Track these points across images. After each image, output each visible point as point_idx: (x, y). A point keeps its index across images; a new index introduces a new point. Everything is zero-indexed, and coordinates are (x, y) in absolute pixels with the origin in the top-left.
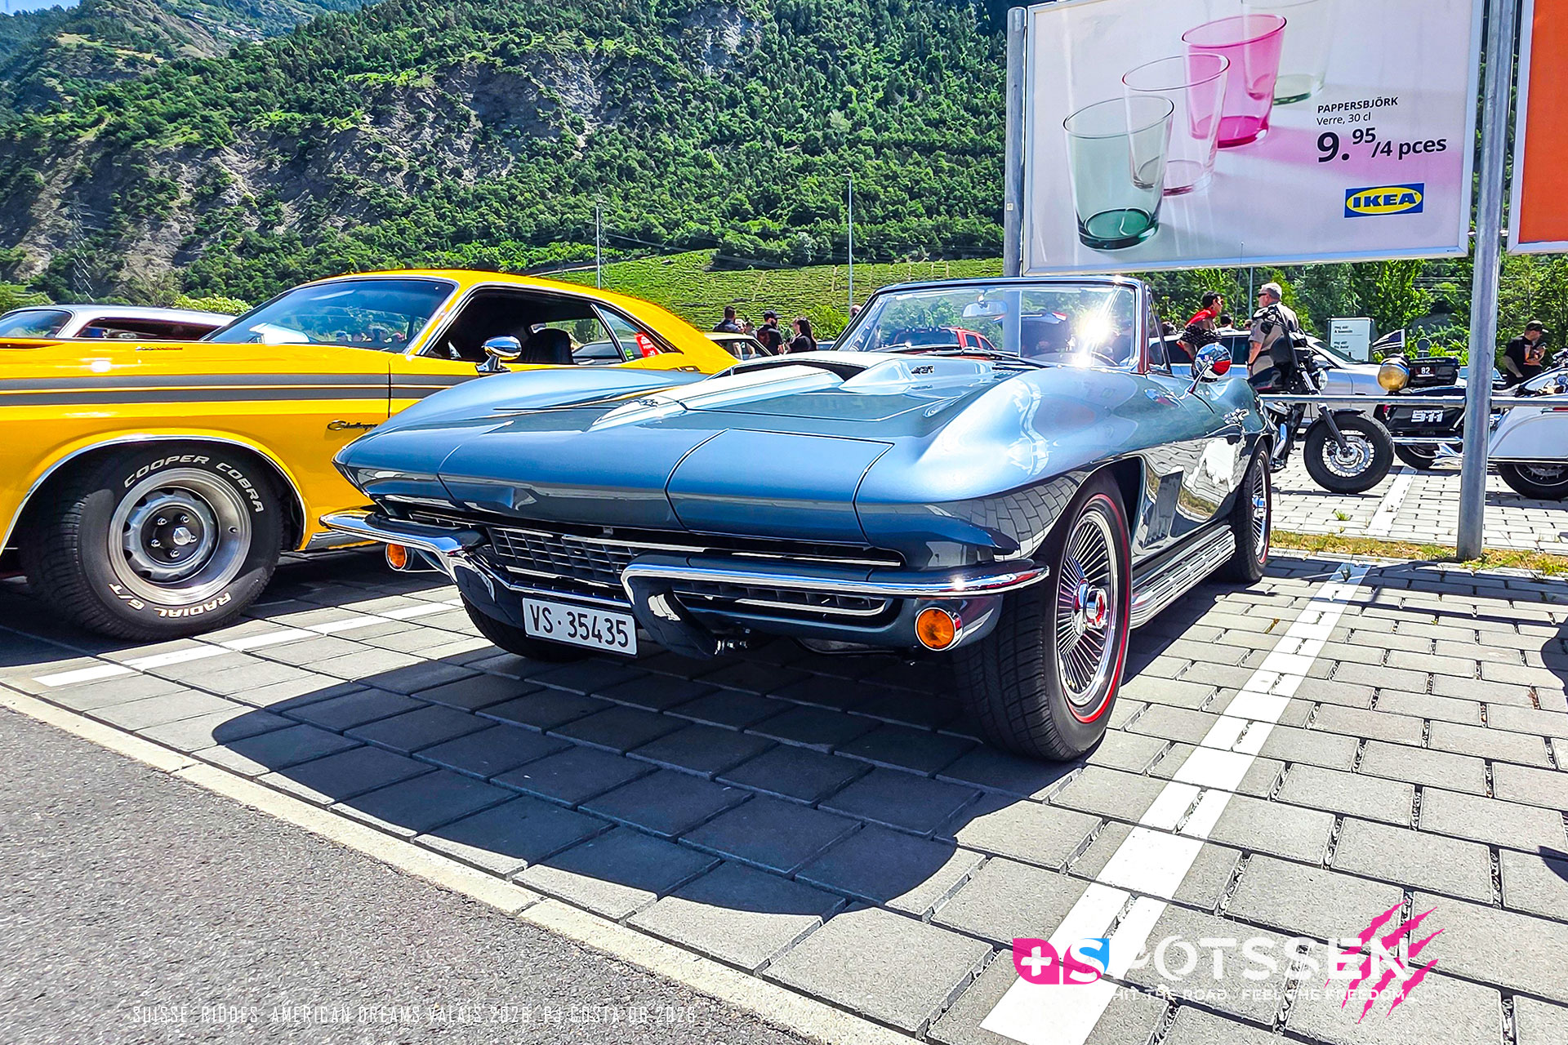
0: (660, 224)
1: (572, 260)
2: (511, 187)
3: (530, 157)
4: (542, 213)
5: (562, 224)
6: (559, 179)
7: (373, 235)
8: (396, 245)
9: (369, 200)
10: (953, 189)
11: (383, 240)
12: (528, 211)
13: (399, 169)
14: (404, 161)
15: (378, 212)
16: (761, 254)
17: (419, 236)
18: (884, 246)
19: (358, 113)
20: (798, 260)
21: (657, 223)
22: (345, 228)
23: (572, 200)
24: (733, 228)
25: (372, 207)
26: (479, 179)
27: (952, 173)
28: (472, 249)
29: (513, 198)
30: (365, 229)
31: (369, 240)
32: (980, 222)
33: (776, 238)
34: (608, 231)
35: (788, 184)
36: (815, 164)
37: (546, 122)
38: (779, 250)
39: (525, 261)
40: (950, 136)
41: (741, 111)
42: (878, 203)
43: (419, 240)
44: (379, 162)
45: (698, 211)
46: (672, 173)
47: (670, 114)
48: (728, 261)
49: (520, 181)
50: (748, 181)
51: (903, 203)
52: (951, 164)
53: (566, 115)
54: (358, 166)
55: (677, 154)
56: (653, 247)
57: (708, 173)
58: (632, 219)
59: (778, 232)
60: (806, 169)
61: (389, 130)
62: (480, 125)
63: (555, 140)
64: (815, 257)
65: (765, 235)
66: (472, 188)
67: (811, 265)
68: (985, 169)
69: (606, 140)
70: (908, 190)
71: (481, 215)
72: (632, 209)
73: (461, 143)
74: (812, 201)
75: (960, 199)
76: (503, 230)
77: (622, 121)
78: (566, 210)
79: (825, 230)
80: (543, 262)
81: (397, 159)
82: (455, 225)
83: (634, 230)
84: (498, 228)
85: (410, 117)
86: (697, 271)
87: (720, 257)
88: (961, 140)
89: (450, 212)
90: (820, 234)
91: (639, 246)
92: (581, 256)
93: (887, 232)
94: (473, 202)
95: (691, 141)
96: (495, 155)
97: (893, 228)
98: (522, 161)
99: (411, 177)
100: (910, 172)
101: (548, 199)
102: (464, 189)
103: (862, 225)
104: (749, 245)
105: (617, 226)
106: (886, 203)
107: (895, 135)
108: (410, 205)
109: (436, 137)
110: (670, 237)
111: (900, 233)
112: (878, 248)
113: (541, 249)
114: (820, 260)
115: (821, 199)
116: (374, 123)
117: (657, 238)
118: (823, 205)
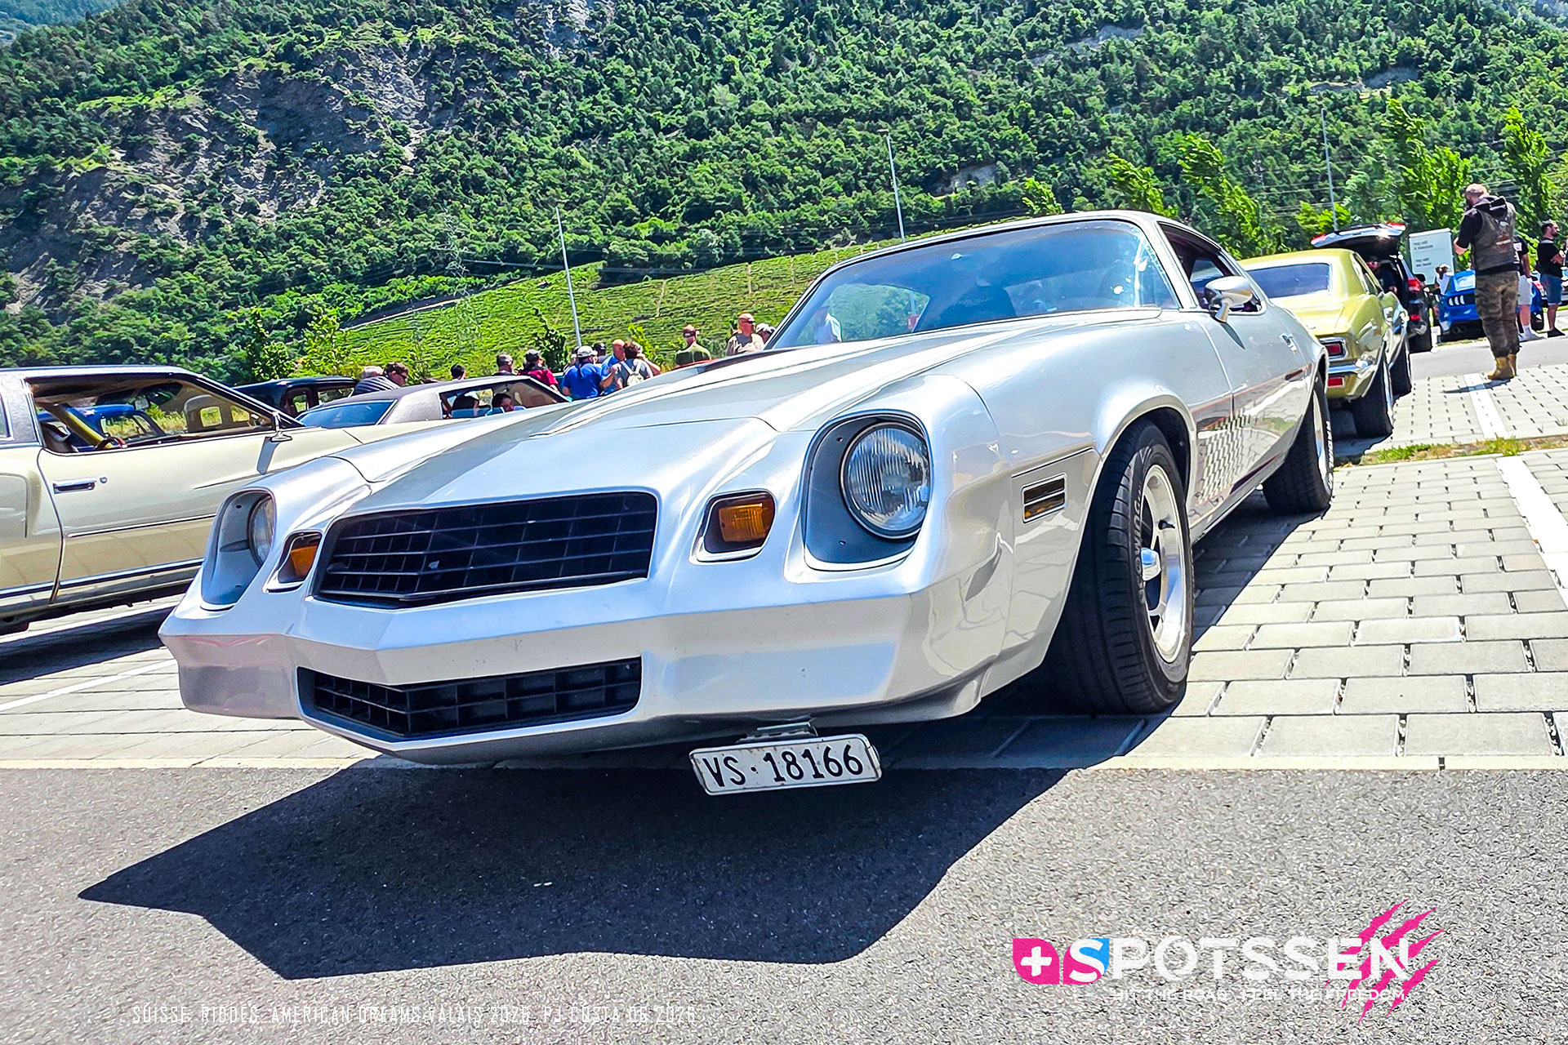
0: (527, 240)
1: (421, 296)
2: (327, 217)
3: (345, 180)
4: (373, 244)
5: (401, 254)
6: (388, 201)
7: (149, 299)
8: (182, 307)
9: (136, 256)
10: (870, 161)
11: (163, 303)
12: (354, 245)
13: (170, 212)
14: (176, 201)
15: (150, 269)
16: (656, 260)
17: (213, 292)
18: (804, 233)
19: (103, 149)
20: (703, 261)
21: (522, 240)
22: (107, 295)
23: (408, 225)
24: (618, 233)
25: (141, 264)
26: (281, 214)
27: (865, 142)
28: (287, 301)
29: (331, 231)
30: (137, 293)
31: (144, 306)
32: (907, 194)
33: (673, 239)
34: (462, 255)
35: (677, 176)
36: (705, 149)
37: (359, 136)
38: (678, 254)
39: (361, 306)
40: (856, 101)
41: (604, 96)
42: (786, 186)
43: (213, 297)
44: (143, 206)
45: (571, 220)
46: (531, 179)
47: (517, 109)
48: (619, 273)
49: (338, 210)
50: (626, 178)
51: (816, 182)
52: (863, 133)
53: (384, 123)
54: (113, 214)
55: (533, 156)
56: (521, 268)
57: (576, 174)
58: (489, 239)
59: (674, 233)
60: (694, 156)
61: (150, 165)
62: (272, 146)
63: (374, 155)
64: (724, 256)
65: (658, 237)
66: (273, 224)
67: (720, 265)
68: (902, 133)
69: (439, 148)
70: (816, 166)
71: (292, 256)
72: (488, 226)
73: (251, 171)
74: (708, 192)
75: (880, 170)
76: (324, 271)
77: (458, 124)
78: (404, 237)
79: (730, 223)
80: (383, 304)
81: (167, 200)
82: (259, 273)
83: (494, 252)
84: (318, 270)
85: (178, 147)
86: (582, 290)
87: (608, 270)
88: (869, 104)
89: (250, 257)
90: (724, 229)
91: (503, 270)
92: (432, 291)
93: (803, 217)
94: (277, 243)
95: (548, 138)
96: (298, 182)
97: (808, 211)
98: (333, 185)
99: (189, 222)
100: (818, 146)
101: (377, 227)
102: (264, 227)
103: (773, 212)
104: (641, 251)
105: (473, 249)
106: (796, 184)
107: (791, 106)
108: (194, 255)
109: (216, 167)
110: (542, 254)
111: (817, 217)
112: (795, 237)
113: (379, 289)
114: (730, 259)
115: (718, 188)
116: (128, 159)
117: (526, 257)
118: (723, 195)
